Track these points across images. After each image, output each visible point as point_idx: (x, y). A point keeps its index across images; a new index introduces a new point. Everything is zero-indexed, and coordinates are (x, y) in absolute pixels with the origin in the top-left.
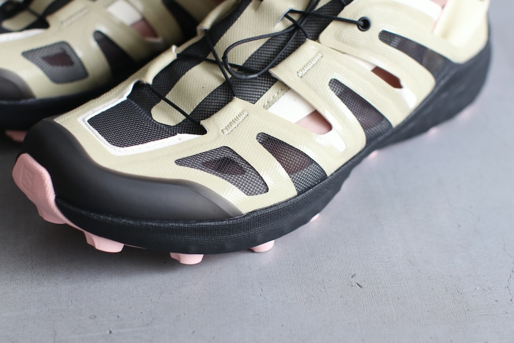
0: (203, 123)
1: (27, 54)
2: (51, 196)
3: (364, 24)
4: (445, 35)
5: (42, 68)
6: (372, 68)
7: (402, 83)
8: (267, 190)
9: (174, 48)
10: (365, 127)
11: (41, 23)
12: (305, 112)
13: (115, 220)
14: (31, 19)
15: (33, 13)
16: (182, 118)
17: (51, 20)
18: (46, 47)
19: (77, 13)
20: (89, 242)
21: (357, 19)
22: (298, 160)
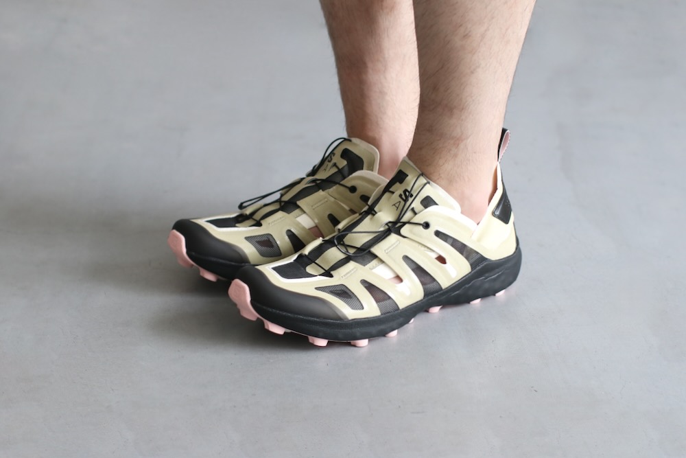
0: (332, 272)
1: (247, 238)
2: (248, 299)
3: (426, 225)
4: (479, 240)
5: (255, 247)
6: (436, 256)
7: (447, 261)
8: (363, 308)
9: (321, 238)
10: (423, 284)
11: (258, 224)
12: (392, 275)
13: (281, 312)
14: (253, 222)
15: (254, 220)
16: (324, 271)
17: (263, 222)
18: (258, 236)
19: (278, 219)
20: (266, 327)
21: (422, 222)
22: (381, 296)
